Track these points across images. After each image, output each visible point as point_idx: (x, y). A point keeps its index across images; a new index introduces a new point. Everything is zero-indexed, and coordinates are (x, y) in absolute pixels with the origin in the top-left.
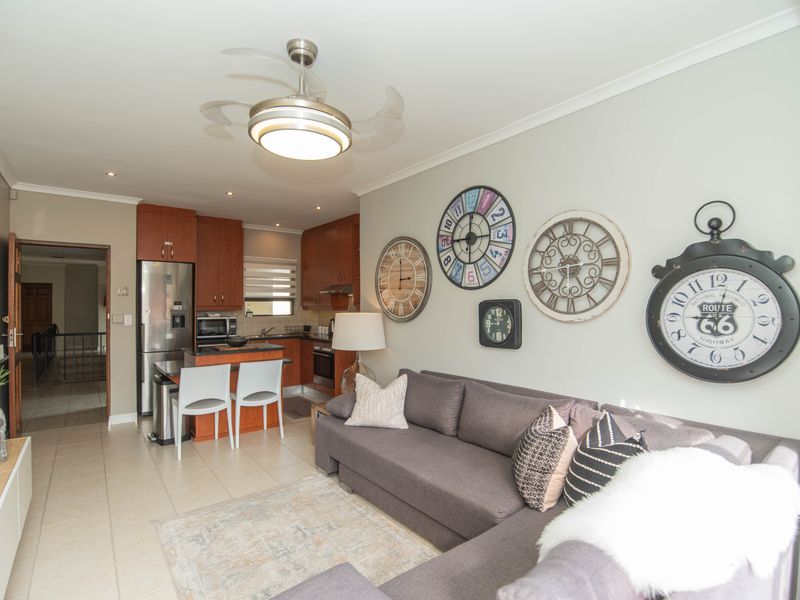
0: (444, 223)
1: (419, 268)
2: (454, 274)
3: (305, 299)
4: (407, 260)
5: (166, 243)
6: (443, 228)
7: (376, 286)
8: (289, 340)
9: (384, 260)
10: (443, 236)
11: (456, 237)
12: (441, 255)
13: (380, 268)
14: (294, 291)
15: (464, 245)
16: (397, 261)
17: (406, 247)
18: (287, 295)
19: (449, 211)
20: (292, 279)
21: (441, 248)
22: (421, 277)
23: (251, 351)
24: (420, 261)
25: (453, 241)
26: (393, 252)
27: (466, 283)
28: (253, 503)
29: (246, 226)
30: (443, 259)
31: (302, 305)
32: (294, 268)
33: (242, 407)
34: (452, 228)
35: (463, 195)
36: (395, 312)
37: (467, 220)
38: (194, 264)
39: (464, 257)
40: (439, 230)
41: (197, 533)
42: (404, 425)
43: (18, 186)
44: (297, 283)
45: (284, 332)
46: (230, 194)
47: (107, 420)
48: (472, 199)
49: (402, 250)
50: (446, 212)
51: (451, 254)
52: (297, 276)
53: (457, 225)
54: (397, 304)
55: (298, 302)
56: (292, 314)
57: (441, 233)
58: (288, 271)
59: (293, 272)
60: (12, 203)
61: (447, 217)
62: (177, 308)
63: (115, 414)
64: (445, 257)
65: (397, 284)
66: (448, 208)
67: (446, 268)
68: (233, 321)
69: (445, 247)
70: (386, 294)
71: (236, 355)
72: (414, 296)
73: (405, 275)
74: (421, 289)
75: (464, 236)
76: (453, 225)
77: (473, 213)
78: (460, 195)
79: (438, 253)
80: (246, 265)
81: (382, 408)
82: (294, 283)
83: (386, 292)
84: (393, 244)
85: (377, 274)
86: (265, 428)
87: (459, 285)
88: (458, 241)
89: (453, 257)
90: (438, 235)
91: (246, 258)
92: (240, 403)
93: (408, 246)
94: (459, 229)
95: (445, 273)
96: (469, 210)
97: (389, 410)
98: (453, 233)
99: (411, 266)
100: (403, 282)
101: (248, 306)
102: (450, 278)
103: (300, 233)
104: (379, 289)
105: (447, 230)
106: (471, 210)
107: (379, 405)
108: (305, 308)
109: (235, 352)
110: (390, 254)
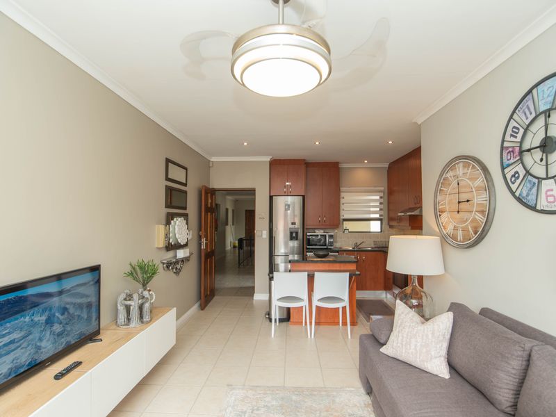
0: (509, 131)
1: (478, 189)
2: (524, 194)
3: (390, 219)
4: (465, 181)
5: (287, 184)
6: (508, 138)
7: (435, 209)
8: (373, 253)
9: (442, 182)
10: (508, 148)
11: (526, 146)
12: (506, 171)
13: (438, 191)
14: (382, 213)
15: (538, 154)
16: (454, 183)
17: (464, 167)
18: (377, 216)
19: (515, 116)
20: (381, 203)
21: (506, 162)
22: (480, 199)
23: (330, 262)
24: (480, 181)
25: (521, 152)
26: (451, 174)
27: (543, 204)
28: (294, 398)
29: (341, 166)
30: (508, 176)
31: (388, 224)
32: (382, 194)
33: (317, 306)
34: (519, 136)
35: (534, 91)
36: (454, 238)
37: (541, 122)
38: (304, 197)
39: (539, 171)
40: (503, 141)
41: (245, 409)
42: (443, 372)
43: (214, 159)
44: (385, 206)
45: (373, 246)
46: (317, 143)
47: (253, 296)
48: (547, 93)
49: (460, 170)
50: (511, 117)
51: (520, 169)
52: (385, 200)
53: (526, 130)
54: (455, 228)
55: (385, 222)
56: (381, 232)
57: (506, 144)
58: (378, 197)
59: (381, 197)
60: (211, 169)
61: (513, 124)
62: (293, 226)
63: (257, 293)
64: (512, 173)
65: (455, 207)
66: (514, 112)
67: (514, 187)
68: (331, 237)
69: (512, 161)
70: (444, 218)
71: (319, 264)
72: (474, 220)
73: (464, 197)
74: (482, 212)
75: (537, 143)
76: (522, 131)
77: (549, 110)
78: (530, 92)
79: (503, 168)
80: (342, 195)
81: (416, 346)
82: (382, 206)
83: (444, 215)
84: (451, 165)
85: (436, 197)
86: (341, 325)
87: (533, 208)
88: (529, 150)
89: (522, 173)
90: (502, 148)
91: (342, 189)
92: (315, 303)
93: (467, 166)
94: (529, 136)
95: (513, 193)
96: (543, 108)
97: (424, 350)
98: (521, 142)
99: (469, 186)
100: (462, 205)
101: (347, 225)
102: (519, 200)
103: (387, 165)
104: (438, 213)
105: (513, 139)
106: (548, 107)
107: (413, 341)
108: (391, 227)
109: (317, 262)
110: (448, 175)
